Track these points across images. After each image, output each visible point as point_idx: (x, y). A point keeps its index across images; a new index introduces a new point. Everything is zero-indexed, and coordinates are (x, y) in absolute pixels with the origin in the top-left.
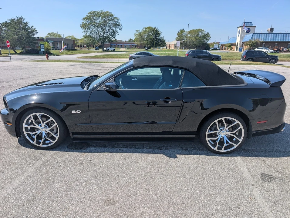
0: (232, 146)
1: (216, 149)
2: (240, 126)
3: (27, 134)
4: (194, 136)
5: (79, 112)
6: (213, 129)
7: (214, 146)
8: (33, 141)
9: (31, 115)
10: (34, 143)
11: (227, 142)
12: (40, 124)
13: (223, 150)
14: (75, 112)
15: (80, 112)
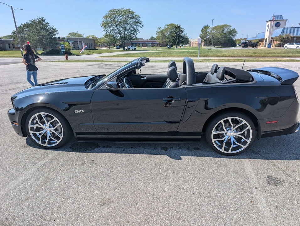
0: (239, 147)
1: (222, 150)
2: (248, 126)
3: (33, 133)
4: (200, 137)
5: (81, 111)
6: (219, 129)
7: (221, 147)
8: (39, 140)
9: (36, 115)
10: (40, 143)
11: (235, 144)
12: (45, 124)
13: (230, 152)
14: (78, 112)
15: (83, 111)
